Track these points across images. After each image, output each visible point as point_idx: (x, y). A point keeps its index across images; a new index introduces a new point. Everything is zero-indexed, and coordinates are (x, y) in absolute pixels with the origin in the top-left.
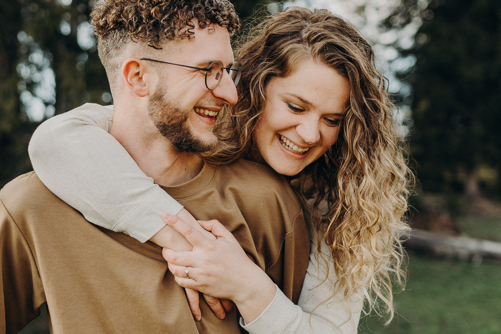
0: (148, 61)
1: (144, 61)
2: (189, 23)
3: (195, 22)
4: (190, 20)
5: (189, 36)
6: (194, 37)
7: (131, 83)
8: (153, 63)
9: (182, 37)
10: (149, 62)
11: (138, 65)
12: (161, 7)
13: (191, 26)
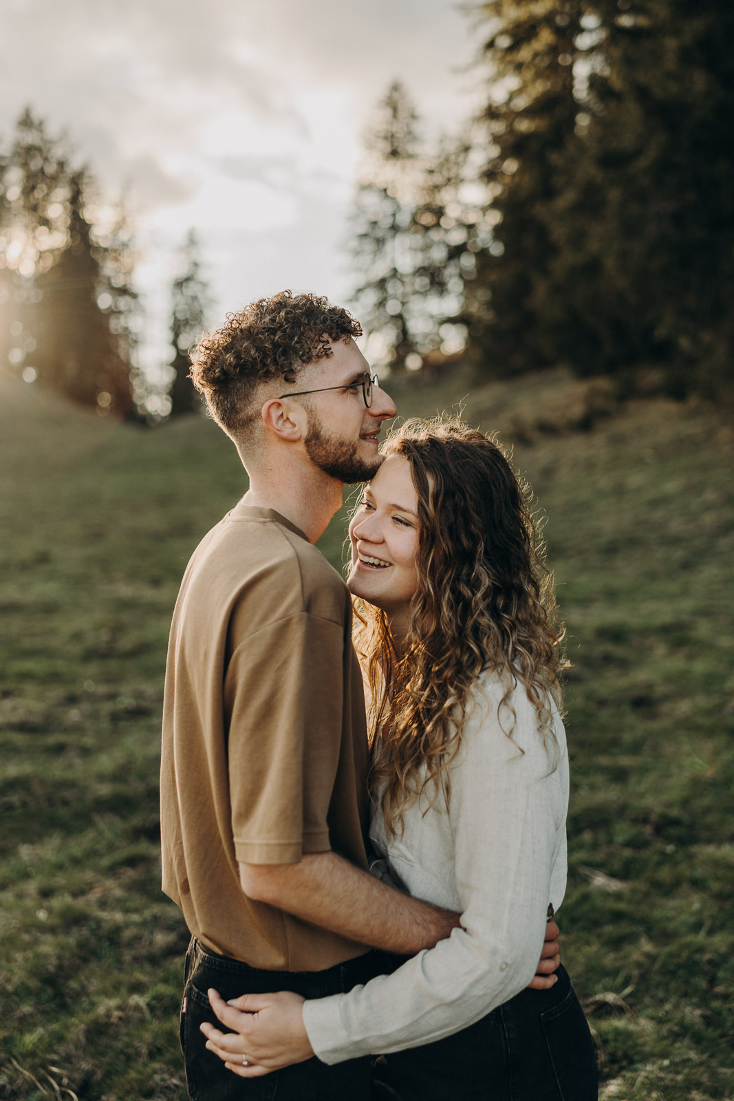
0: (289, 398)
1: (284, 399)
2: (321, 339)
3: (326, 336)
4: (321, 335)
5: (327, 354)
6: (332, 352)
7: (279, 428)
8: (296, 397)
9: (319, 357)
10: (291, 398)
11: (279, 405)
12: (284, 331)
13: (323, 342)
